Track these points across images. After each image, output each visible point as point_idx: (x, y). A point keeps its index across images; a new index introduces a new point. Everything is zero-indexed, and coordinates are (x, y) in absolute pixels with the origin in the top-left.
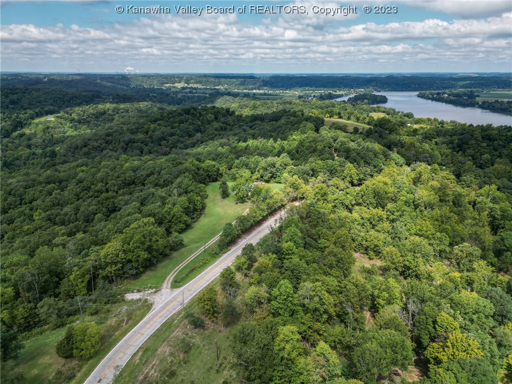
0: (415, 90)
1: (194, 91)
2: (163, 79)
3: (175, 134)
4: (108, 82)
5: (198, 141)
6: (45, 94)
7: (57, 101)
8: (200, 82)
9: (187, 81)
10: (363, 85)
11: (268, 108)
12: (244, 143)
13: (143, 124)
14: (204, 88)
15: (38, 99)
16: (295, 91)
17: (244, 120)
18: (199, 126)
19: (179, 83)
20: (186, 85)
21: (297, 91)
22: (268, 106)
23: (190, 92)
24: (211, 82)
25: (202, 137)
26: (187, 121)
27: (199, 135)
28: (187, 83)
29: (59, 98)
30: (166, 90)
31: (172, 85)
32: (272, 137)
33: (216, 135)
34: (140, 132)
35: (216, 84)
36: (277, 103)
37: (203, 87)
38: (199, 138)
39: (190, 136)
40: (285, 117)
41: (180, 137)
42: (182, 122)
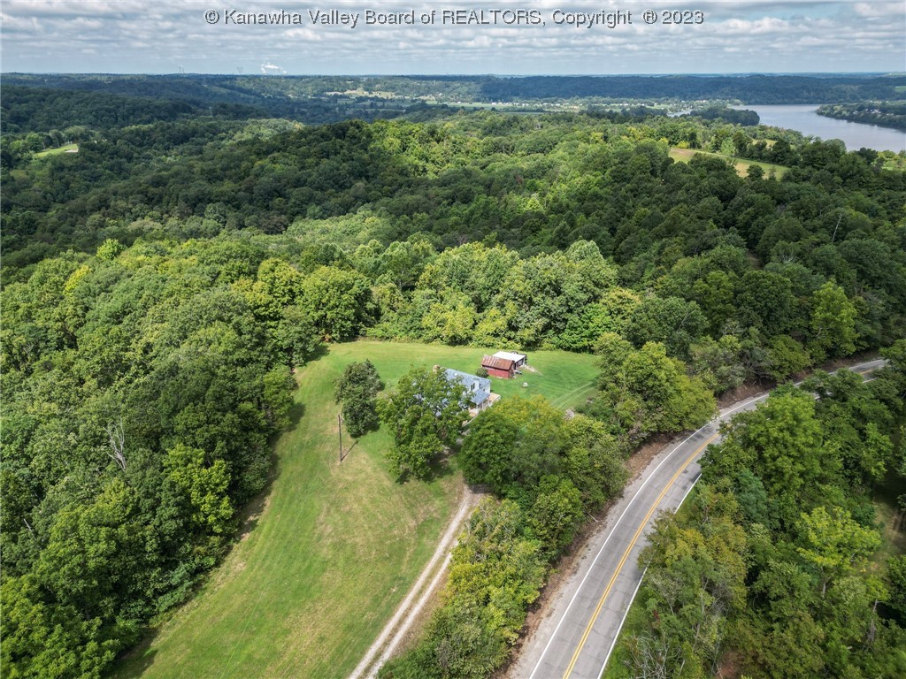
0: (811, 103)
1: (379, 104)
2: (325, 83)
3: (306, 181)
4: (221, 86)
5: (357, 198)
6: (82, 102)
7: (103, 116)
8: (393, 89)
9: (369, 85)
10: (704, 93)
11: (522, 129)
12: (465, 206)
13: (241, 159)
14: (399, 100)
15: (65, 113)
16: (572, 103)
17: (468, 152)
18: (364, 164)
19: (353, 89)
20: (366, 93)
21: (577, 105)
22: (523, 126)
23: (372, 106)
24: (414, 88)
25: (368, 190)
26: (336, 153)
27: (360, 184)
28: (367, 90)
29: (108, 111)
30: (329, 102)
31: (339, 93)
32: (536, 190)
33: (401, 185)
34: (230, 178)
35: (421, 91)
36: (541, 120)
37: (397, 97)
38: (358, 193)
39: (342, 187)
40: (565, 143)
41: (317, 189)
42: (326, 154)
